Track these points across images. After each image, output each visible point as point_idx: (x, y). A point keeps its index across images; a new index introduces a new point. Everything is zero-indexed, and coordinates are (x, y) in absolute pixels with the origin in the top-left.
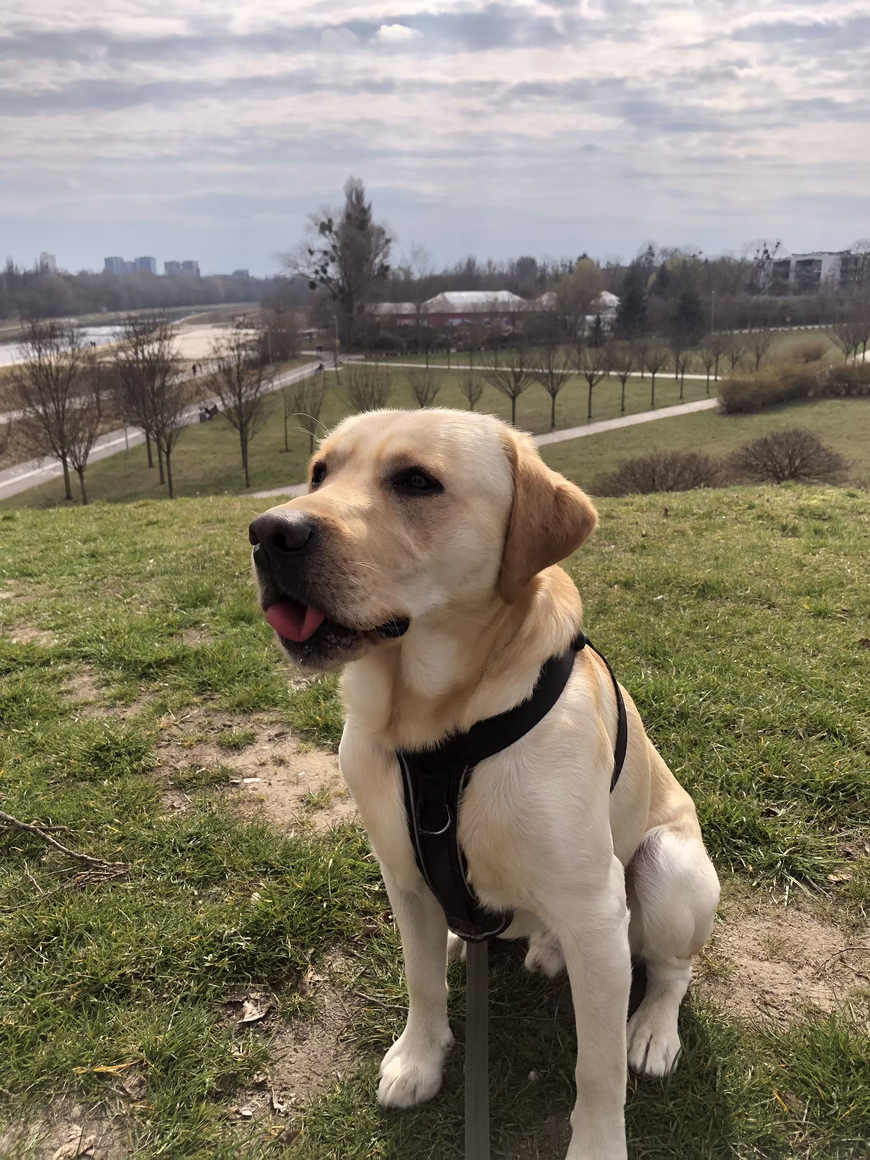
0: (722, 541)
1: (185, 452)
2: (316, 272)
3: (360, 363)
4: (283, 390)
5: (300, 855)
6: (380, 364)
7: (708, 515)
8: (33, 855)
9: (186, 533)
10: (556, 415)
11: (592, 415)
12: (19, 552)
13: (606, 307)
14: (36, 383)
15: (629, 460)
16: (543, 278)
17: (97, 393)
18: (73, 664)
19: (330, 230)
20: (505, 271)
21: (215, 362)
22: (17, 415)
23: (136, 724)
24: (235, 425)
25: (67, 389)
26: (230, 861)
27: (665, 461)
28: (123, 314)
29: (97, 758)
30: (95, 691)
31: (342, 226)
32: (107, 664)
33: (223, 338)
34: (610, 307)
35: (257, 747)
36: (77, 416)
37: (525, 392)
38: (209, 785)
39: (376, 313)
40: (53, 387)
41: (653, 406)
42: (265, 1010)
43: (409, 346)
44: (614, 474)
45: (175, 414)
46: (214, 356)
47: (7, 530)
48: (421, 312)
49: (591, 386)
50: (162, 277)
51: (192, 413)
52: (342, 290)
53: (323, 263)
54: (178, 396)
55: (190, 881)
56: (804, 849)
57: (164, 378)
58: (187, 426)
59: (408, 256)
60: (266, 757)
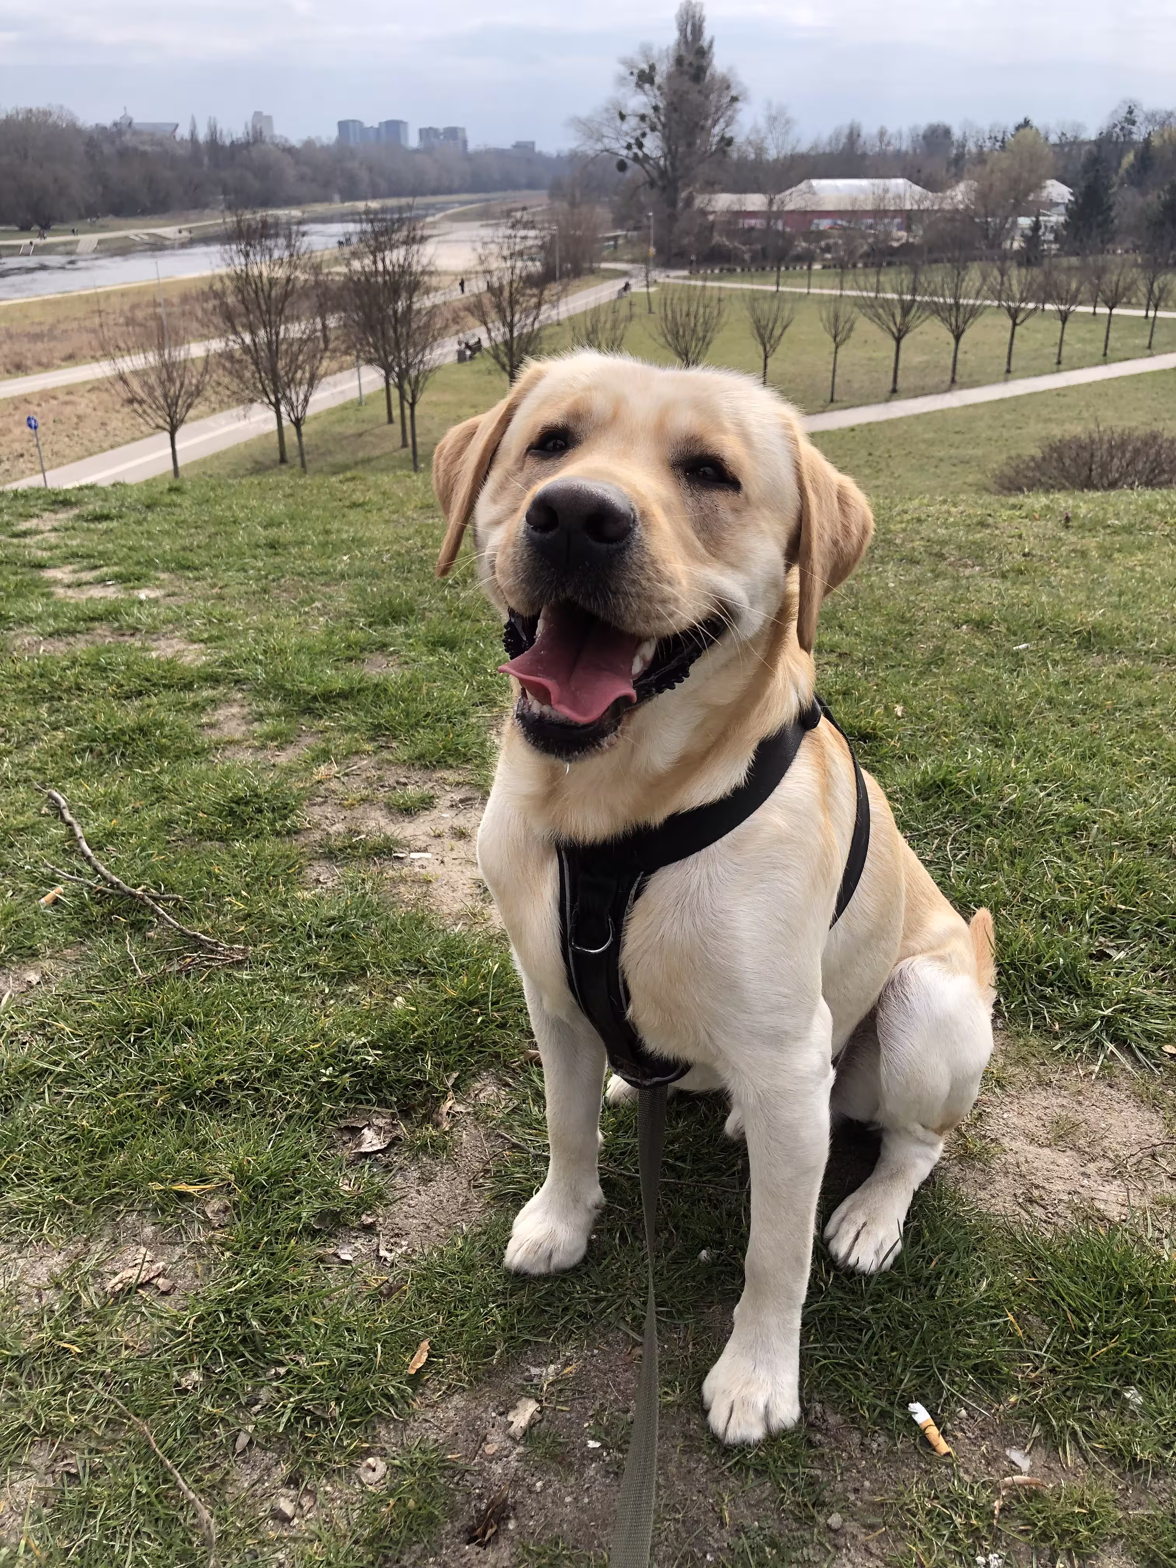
0: (1138, 569)
1: (436, 405)
2: (629, 147)
3: (681, 282)
4: (570, 319)
5: (461, 954)
6: (709, 284)
7: (1128, 529)
8: (137, 927)
9: (398, 522)
10: (958, 367)
11: (1012, 368)
12: (181, 537)
13: (1053, 204)
14: (243, 301)
15: (1059, 437)
16: (959, 158)
17: (323, 319)
18: (222, 689)
19: (651, 81)
20: (904, 148)
21: (480, 276)
22: (217, 345)
23: (290, 771)
24: (503, 367)
25: (282, 310)
26: (377, 955)
27: (1110, 442)
28: (361, 205)
29: (232, 813)
30: (244, 728)
31: (670, 77)
32: (261, 693)
33: (493, 242)
34: (1057, 204)
35: (435, 813)
36: (295, 348)
37: (917, 330)
38: (368, 857)
39: (709, 209)
40: (264, 307)
41: (1105, 359)
42: (388, 1141)
43: (754, 259)
44: (1033, 458)
45: (424, 349)
46: (480, 268)
47: (170, 505)
48: (775, 208)
49: (1015, 325)
50: (416, 151)
51: (445, 350)
52: (663, 173)
53: (638, 133)
54: (427, 326)
55: (323, 976)
56: (1138, 1007)
57: (411, 298)
58: (439, 368)
59: (762, 123)
60: (443, 827)
